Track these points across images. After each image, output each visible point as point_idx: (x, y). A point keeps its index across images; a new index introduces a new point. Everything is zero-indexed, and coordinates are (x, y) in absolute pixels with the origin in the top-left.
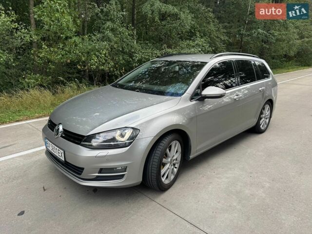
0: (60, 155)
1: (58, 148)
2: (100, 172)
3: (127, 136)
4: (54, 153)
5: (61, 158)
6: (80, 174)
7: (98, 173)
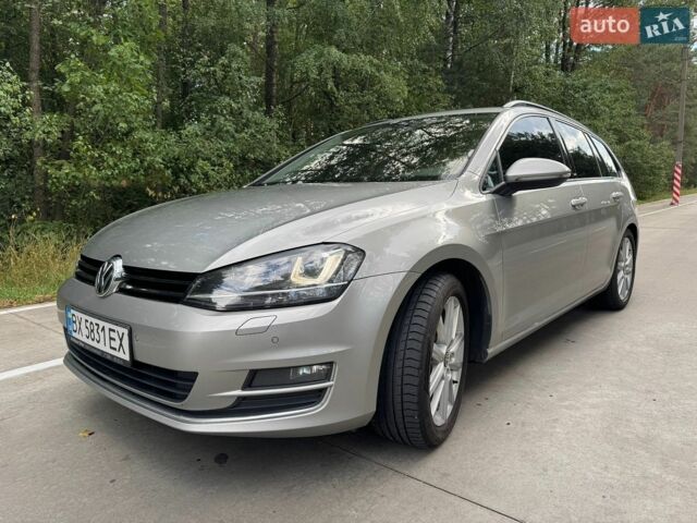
0: (116, 344)
1: (108, 326)
2: (248, 385)
3: (328, 270)
4: (94, 344)
5: (120, 355)
6: (183, 398)
7: (243, 389)
